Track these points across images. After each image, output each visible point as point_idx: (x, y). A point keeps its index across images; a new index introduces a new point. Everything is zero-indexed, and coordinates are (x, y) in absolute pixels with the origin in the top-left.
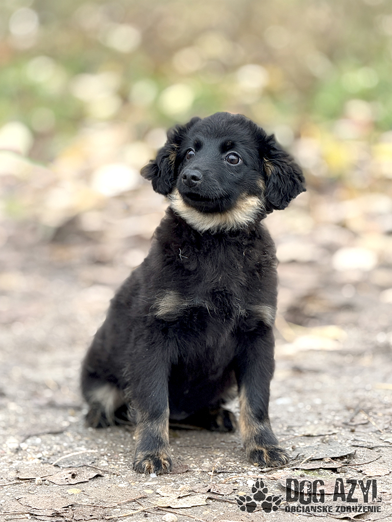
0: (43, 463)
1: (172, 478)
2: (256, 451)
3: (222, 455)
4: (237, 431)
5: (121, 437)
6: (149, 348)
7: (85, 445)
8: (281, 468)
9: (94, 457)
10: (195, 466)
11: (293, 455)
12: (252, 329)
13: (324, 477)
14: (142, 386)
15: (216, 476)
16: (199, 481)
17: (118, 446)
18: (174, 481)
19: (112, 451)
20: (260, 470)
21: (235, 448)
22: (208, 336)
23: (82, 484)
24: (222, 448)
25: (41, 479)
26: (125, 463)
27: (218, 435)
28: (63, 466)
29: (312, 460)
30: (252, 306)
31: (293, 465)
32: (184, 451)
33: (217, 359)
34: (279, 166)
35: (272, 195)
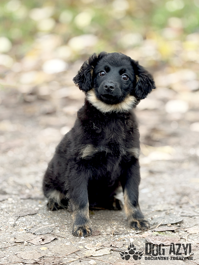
0: (27, 233)
1: (92, 239)
2: (134, 222)
3: (116, 224)
4: (123, 210)
5: (65, 216)
7: (47, 221)
8: (146, 231)
9: (53, 228)
10: (103, 231)
11: (152, 222)
13: (168, 235)
14: (75, 192)
15: (114, 236)
16: (106, 240)
17: (64, 220)
18: (93, 240)
19: (61, 224)
20: (136, 232)
21: (123, 219)
22: (108, 166)
23: (48, 244)
24: (116, 220)
25: (27, 242)
26: (68, 231)
27: (114, 212)
28: (38, 234)
29: (162, 225)
30: (129, 149)
31: (152, 229)
32: (97, 222)
34: (142, 77)
35: (138, 92)
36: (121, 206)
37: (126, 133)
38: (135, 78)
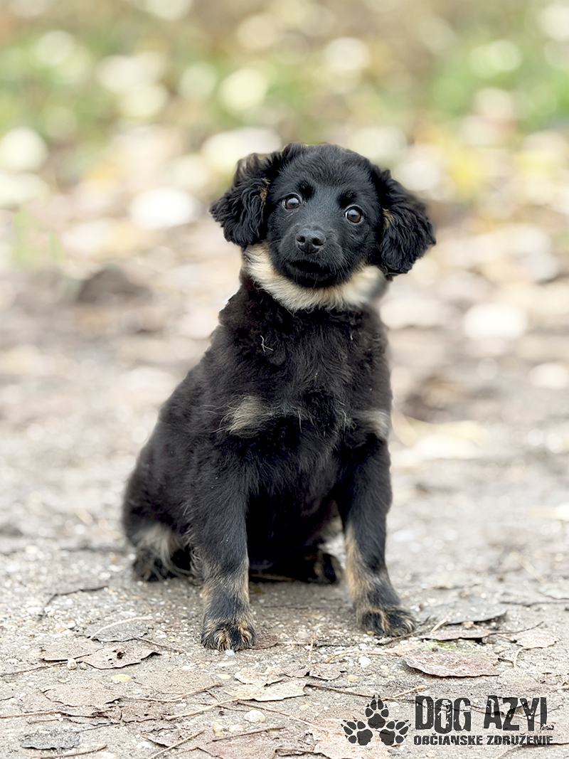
0: (77, 636)
1: (255, 656)
2: (371, 615)
3: (323, 619)
4: (342, 582)
5: (183, 595)
6: (219, 477)
7: (133, 607)
8: (405, 638)
9: (147, 626)
10: (287, 637)
11: (420, 617)
12: (360, 445)
13: (465, 650)
14: (211, 528)
15: (315, 651)
16: (294, 658)
17: (179, 607)
18: (259, 660)
19: (172, 615)
20: (377, 642)
21: (341, 608)
22: (301, 457)
23: (132, 667)
24: (322, 608)
25: (75, 661)
26: (189, 635)
27: (316, 588)
28: (105, 640)
29: (448, 625)
30: (360, 412)
31: (421, 634)
32: (271, 613)
33: (314, 489)
34: (400, 215)
35: (389, 255)
36: (338, 574)
37: (355, 367)
38: (382, 218)
